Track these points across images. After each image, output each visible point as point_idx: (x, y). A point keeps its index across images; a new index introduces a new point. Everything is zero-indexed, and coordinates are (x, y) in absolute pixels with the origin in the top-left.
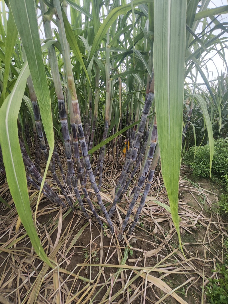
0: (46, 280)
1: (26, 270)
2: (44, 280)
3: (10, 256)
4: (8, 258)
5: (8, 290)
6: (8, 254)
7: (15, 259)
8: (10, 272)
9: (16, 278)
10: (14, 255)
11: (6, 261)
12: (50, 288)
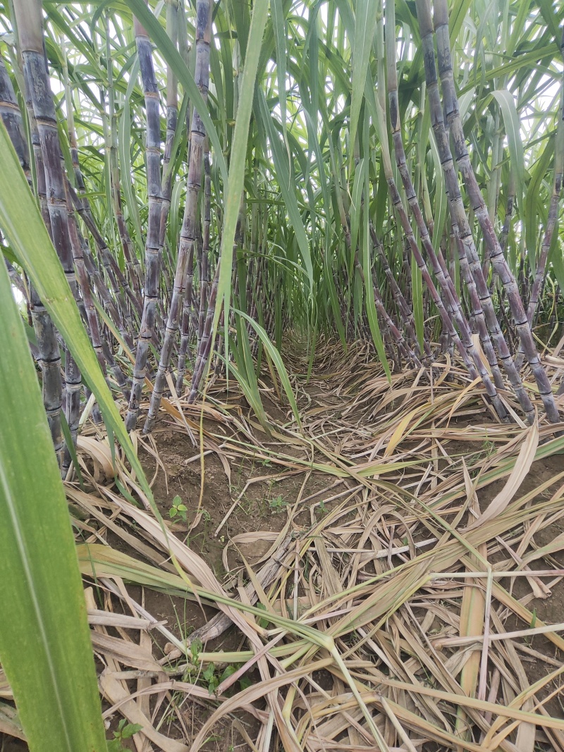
1: (387, 532)
2: (430, 584)
3: (361, 491)
4: (354, 491)
5: (336, 541)
6: (359, 483)
7: (369, 500)
8: (351, 515)
9: (359, 535)
10: (370, 491)
11: (351, 493)
12: (446, 621)
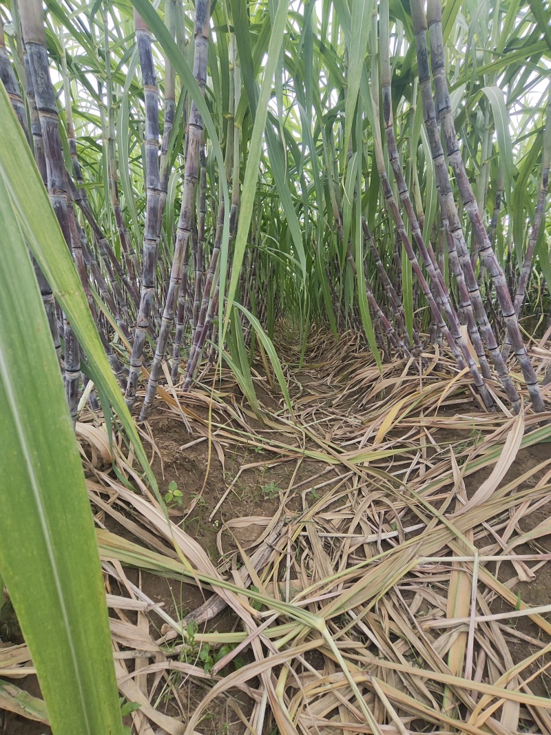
0: (422, 573)
1: (377, 518)
2: (419, 568)
3: (351, 478)
6: (350, 470)
7: (360, 486)
8: (342, 501)
9: (350, 520)
10: (360, 477)
11: (341, 479)
12: (434, 603)
